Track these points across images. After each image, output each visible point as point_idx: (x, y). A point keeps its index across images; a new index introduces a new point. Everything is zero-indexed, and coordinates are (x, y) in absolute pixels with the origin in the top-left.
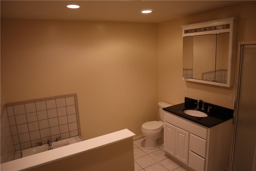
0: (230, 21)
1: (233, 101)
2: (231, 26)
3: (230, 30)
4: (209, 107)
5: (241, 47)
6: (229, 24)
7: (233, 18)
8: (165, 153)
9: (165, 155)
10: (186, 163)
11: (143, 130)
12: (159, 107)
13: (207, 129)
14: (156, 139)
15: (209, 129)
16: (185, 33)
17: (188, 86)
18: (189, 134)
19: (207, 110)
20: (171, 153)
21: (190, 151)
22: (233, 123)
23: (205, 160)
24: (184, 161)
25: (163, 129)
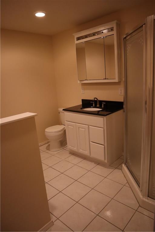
0: (114, 24)
1: (122, 94)
2: (115, 29)
3: (114, 32)
4: (103, 103)
5: (124, 40)
6: (113, 27)
7: (115, 21)
8: (69, 152)
9: (69, 153)
10: (89, 154)
11: (46, 134)
12: (59, 113)
13: (103, 117)
14: (60, 141)
15: (105, 118)
16: (77, 40)
17: (83, 89)
18: (89, 127)
19: (102, 106)
20: (75, 149)
21: (91, 142)
22: (124, 111)
23: (105, 147)
24: (86, 153)
25: (65, 131)
